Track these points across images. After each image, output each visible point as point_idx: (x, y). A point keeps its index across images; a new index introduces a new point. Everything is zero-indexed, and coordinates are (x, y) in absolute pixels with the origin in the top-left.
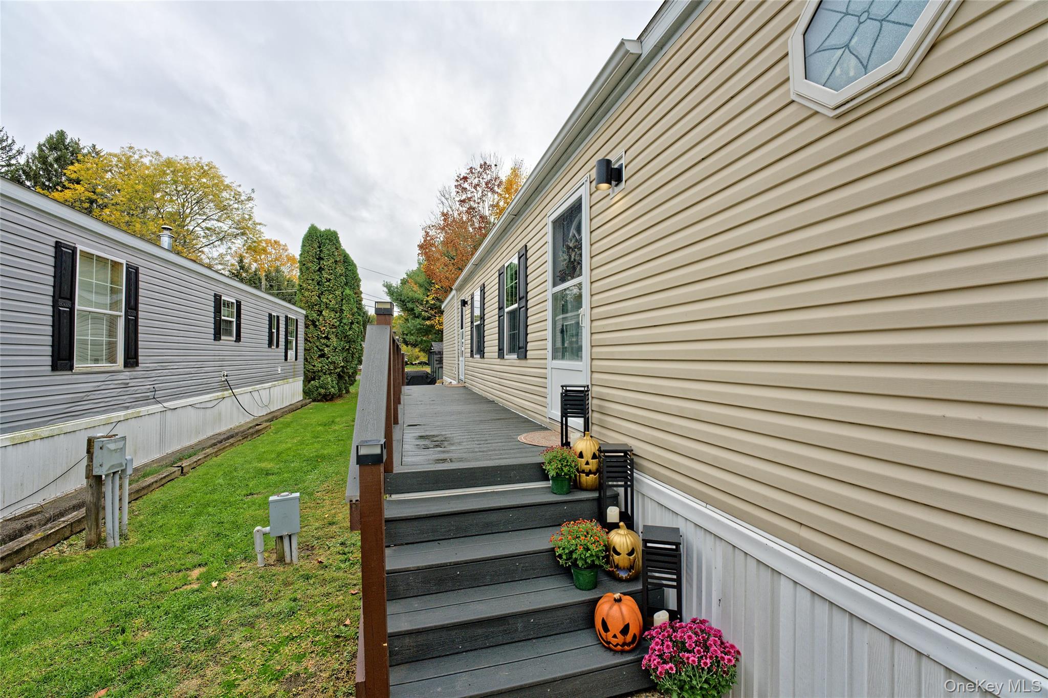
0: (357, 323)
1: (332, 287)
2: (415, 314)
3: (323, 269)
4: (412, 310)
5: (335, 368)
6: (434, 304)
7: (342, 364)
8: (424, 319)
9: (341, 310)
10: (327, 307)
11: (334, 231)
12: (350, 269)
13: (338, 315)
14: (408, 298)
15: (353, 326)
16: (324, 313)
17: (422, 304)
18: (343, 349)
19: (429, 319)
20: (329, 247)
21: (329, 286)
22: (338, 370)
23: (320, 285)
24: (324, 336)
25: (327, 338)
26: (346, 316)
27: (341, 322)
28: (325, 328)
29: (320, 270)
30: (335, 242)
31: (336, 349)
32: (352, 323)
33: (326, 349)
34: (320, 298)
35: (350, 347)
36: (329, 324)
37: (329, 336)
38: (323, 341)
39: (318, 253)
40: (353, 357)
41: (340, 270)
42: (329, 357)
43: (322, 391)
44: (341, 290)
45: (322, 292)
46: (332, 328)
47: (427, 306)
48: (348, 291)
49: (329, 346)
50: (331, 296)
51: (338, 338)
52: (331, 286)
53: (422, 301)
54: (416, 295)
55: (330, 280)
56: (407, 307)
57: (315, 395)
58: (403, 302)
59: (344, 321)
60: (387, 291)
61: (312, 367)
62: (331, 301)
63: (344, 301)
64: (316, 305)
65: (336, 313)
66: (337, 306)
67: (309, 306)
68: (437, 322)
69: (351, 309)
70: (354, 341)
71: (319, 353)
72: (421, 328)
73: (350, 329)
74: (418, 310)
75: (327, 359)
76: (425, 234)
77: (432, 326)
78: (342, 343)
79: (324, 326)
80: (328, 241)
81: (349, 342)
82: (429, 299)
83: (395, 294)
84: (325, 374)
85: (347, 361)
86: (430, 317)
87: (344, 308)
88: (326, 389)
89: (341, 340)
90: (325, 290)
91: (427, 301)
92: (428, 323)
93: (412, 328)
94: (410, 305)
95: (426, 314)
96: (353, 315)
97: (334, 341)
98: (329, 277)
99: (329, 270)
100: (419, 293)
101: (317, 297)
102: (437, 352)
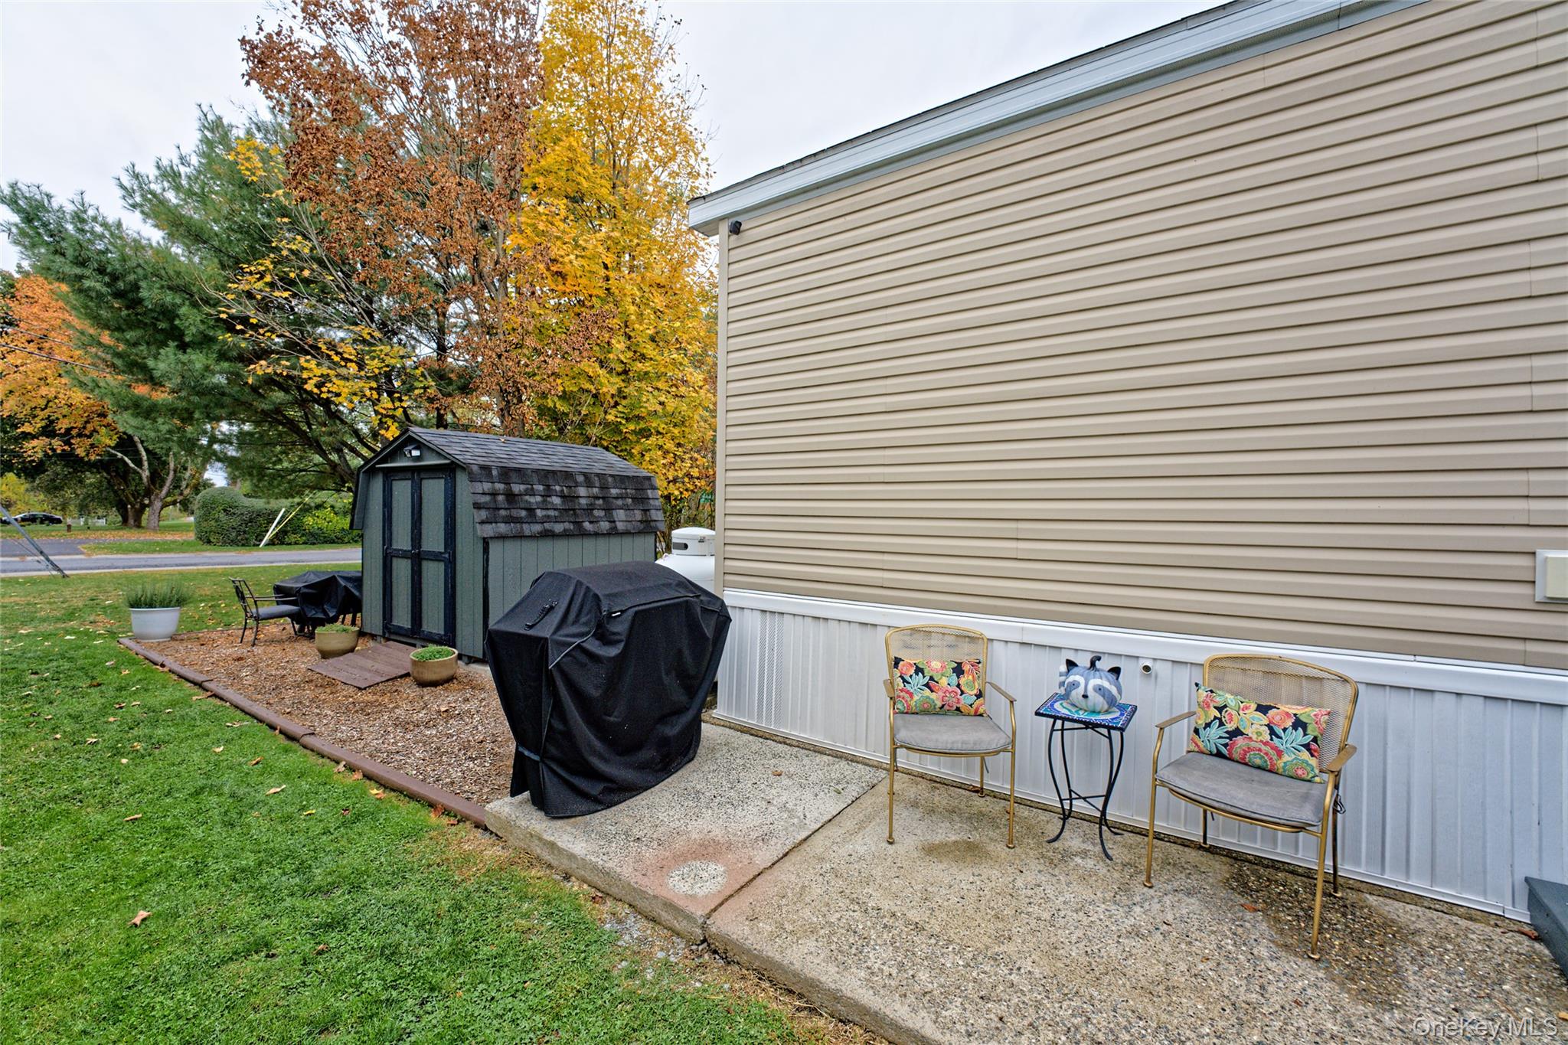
102: (475, 468)
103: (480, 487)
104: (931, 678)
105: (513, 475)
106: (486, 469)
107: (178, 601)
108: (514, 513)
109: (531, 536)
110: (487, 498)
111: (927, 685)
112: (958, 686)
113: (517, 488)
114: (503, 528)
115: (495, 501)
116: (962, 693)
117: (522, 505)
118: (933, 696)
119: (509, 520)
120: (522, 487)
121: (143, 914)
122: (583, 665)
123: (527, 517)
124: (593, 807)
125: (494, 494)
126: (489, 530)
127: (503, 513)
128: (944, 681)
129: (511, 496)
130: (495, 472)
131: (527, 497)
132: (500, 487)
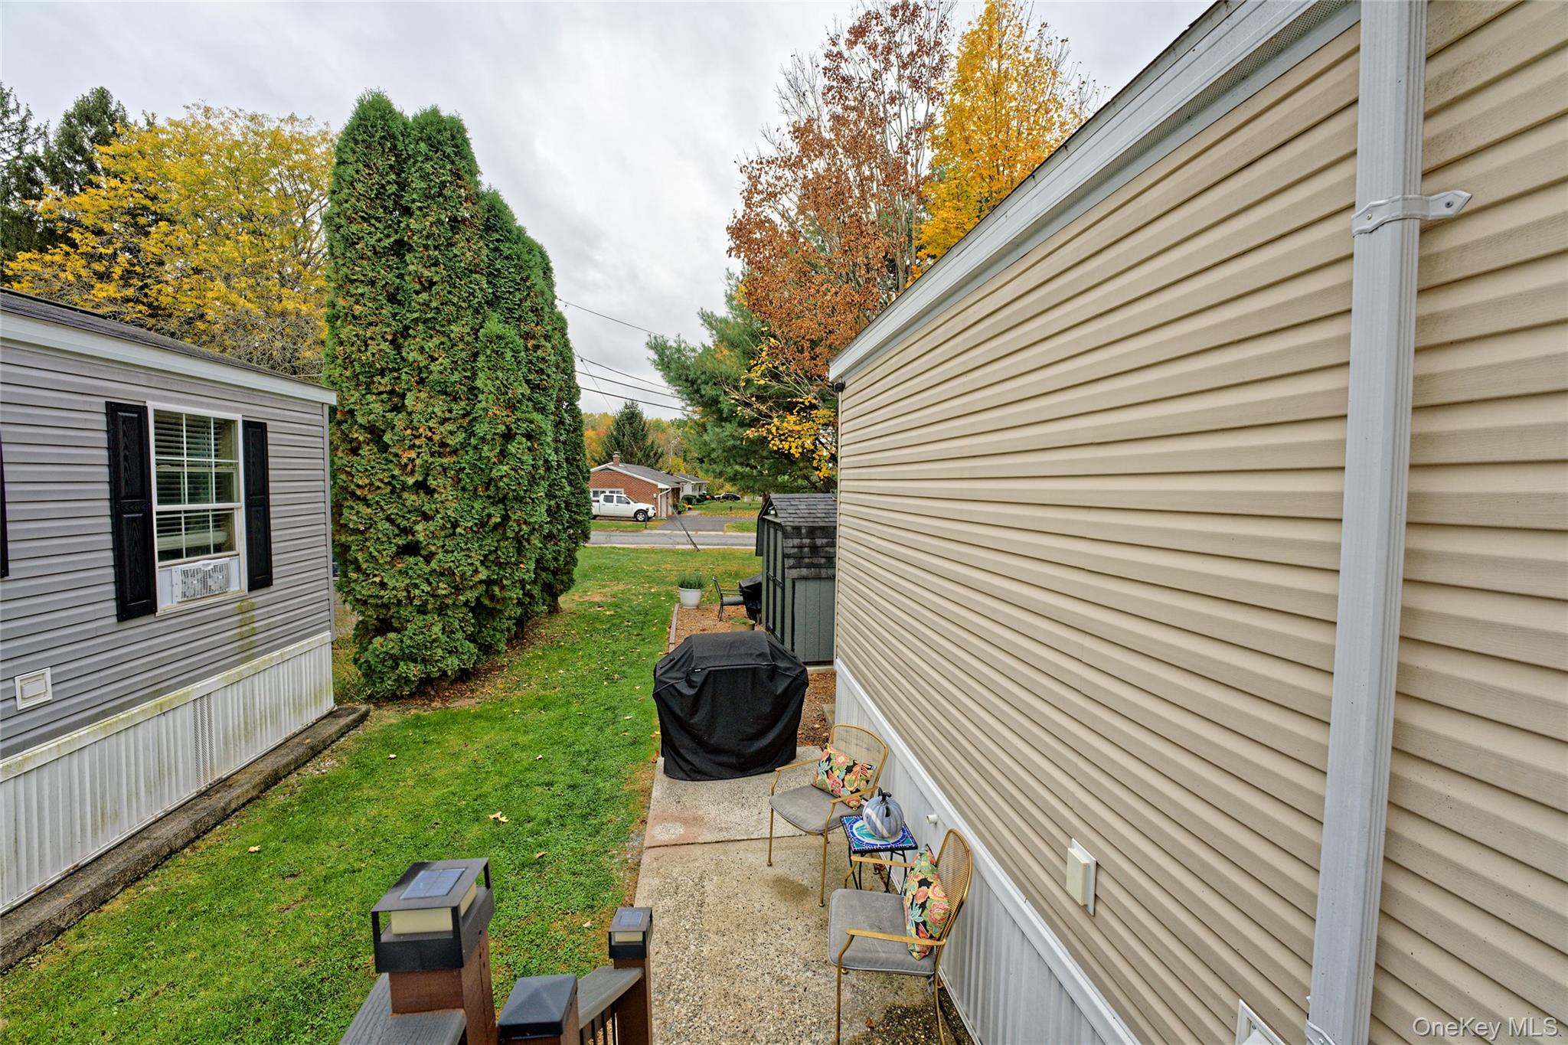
0: (529, 436)
1: (438, 310)
2: (720, 411)
3: (411, 249)
4: (715, 401)
5: (458, 590)
6: (765, 387)
7: (483, 574)
8: (745, 424)
9: (473, 389)
10: (422, 381)
11: (452, 119)
12: (507, 252)
13: (458, 408)
14: (704, 373)
15: (512, 448)
16: (409, 401)
17: (737, 388)
18: (482, 524)
19: (752, 423)
20: (428, 166)
21: (427, 304)
22: (471, 595)
23: (399, 303)
24: (411, 481)
25: (422, 486)
26: (485, 410)
27: (473, 434)
28: (413, 455)
29: (400, 248)
30: (449, 150)
31: (455, 525)
32: (508, 436)
33: (419, 528)
34: (398, 348)
35: (506, 518)
36: (430, 439)
37: (432, 483)
38: (410, 498)
39: (392, 188)
40: (520, 550)
41: (469, 249)
42: (432, 555)
43: (414, 671)
44: (468, 317)
45: (406, 328)
46: (440, 455)
47: (748, 392)
48: (494, 325)
49: (432, 518)
50: (436, 341)
51: (464, 489)
52: (434, 304)
53: (737, 380)
54: (723, 368)
55: (432, 284)
56: (702, 396)
57: (389, 683)
58: (693, 383)
59: (481, 429)
60: (656, 357)
61: (374, 591)
62: (434, 359)
63: (481, 358)
64: (382, 373)
65: (455, 399)
66: (456, 377)
67: (356, 376)
68: (774, 430)
69: (503, 389)
70: (519, 499)
71: (400, 541)
72: (734, 447)
73: (503, 454)
74: (726, 404)
75: (428, 559)
76: (748, 183)
77: (763, 441)
78: (477, 505)
79: (412, 447)
80: (423, 146)
81: (503, 500)
82: (753, 375)
83: (673, 366)
84: (422, 610)
85: (500, 565)
86: (757, 420)
87: (479, 383)
88: (424, 661)
89: (475, 495)
90: (416, 321)
91: (748, 381)
92: (751, 433)
93: (713, 446)
94: (708, 391)
95: (748, 413)
96: (512, 406)
97: (448, 499)
98: (426, 273)
99: (426, 247)
100: (729, 362)
101: (385, 346)
102: (789, 529)
103: (791, 542)
104: (831, 768)
105: (818, 533)
106: (797, 529)
107: (699, 585)
108: (815, 561)
109: (827, 578)
110: (796, 550)
111: (827, 772)
112: (843, 780)
113: (819, 542)
114: (804, 572)
115: (801, 552)
116: (843, 786)
117: (822, 555)
118: (827, 781)
119: (809, 566)
120: (825, 541)
121: (540, 756)
122: (674, 696)
123: (825, 563)
124: (685, 777)
125: (801, 547)
126: (794, 573)
127: (807, 560)
128: (837, 773)
129: (814, 549)
130: (803, 531)
131: (828, 549)
132: (807, 541)
